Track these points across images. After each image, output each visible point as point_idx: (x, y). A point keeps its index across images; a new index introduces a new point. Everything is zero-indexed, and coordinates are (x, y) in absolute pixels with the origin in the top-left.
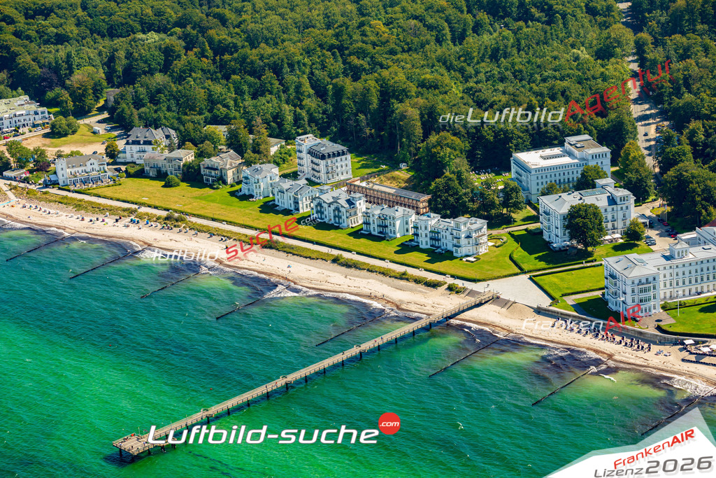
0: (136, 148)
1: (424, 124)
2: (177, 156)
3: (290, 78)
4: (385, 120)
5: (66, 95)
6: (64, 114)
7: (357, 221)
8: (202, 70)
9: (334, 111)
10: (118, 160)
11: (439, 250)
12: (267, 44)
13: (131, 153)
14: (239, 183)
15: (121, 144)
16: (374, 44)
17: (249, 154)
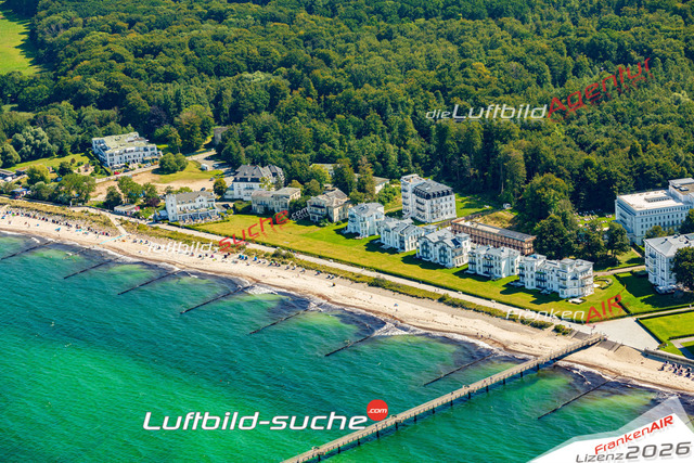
0: (243, 185)
1: (527, 166)
2: (284, 193)
3: (394, 119)
4: (488, 160)
5: (175, 133)
6: (173, 150)
7: (463, 261)
8: (307, 109)
9: (437, 151)
10: (226, 197)
11: (545, 291)
12: (371, 84)
13: (238, 189)
14: (345, 220)
15: (228, 181)
16: (476, 86)
17: (355, 193)
